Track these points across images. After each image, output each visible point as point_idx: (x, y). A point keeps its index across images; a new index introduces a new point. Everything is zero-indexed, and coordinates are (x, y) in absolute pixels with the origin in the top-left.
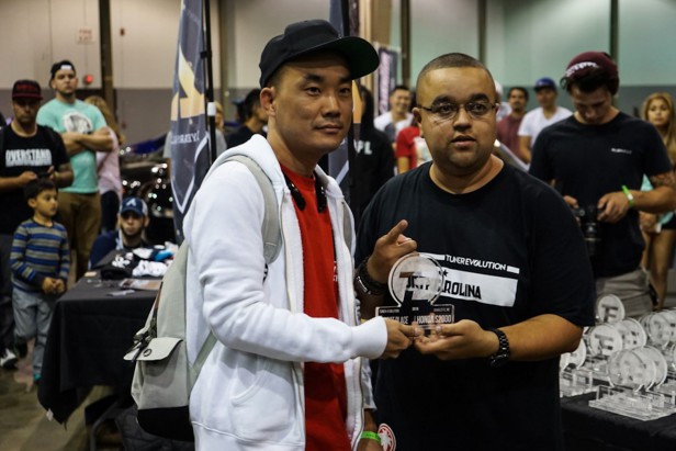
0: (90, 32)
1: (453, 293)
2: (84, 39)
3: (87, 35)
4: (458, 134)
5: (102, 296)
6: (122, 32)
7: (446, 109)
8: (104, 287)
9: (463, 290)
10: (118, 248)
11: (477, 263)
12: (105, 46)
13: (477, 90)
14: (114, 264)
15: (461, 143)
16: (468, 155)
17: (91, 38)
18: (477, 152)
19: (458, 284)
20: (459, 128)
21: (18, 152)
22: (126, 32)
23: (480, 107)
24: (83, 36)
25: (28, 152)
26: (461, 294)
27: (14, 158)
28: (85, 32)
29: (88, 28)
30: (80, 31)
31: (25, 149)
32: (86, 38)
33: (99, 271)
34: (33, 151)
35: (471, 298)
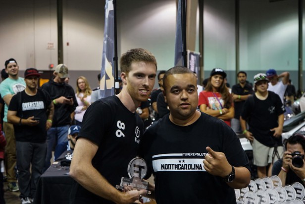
0: (52, 44)
1: (189, 169)
2: (50, 48)
3: (51, 45)
4: (183, 102)
5: (61, 174)
6: (68, 44)
7: (177, 91)
8: (63, 170)
9: (193, 167)
10: (68, 150)
11: (198, 154)
12: (60, 51)
13: (190, 83)
14: (67, 158)
15: (184, 106)
16: (187, 111)
17: (53, 47)
18: (191, 109)
19: (190, 165)
20: (183, 99)
21: (28, 103)
22: (70, 44)
23: (191, 90)
24: (50, 46)
25: (33, 103)
26: (192, 169)
27: (26, 107)
28: (51, 44)
29: (52, 42)
30: (48, 44)
31: (32, 101)
32: (51, 47)
33: (60, 162)
34: (35, 102)
35: (197, 170)
